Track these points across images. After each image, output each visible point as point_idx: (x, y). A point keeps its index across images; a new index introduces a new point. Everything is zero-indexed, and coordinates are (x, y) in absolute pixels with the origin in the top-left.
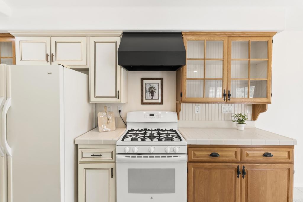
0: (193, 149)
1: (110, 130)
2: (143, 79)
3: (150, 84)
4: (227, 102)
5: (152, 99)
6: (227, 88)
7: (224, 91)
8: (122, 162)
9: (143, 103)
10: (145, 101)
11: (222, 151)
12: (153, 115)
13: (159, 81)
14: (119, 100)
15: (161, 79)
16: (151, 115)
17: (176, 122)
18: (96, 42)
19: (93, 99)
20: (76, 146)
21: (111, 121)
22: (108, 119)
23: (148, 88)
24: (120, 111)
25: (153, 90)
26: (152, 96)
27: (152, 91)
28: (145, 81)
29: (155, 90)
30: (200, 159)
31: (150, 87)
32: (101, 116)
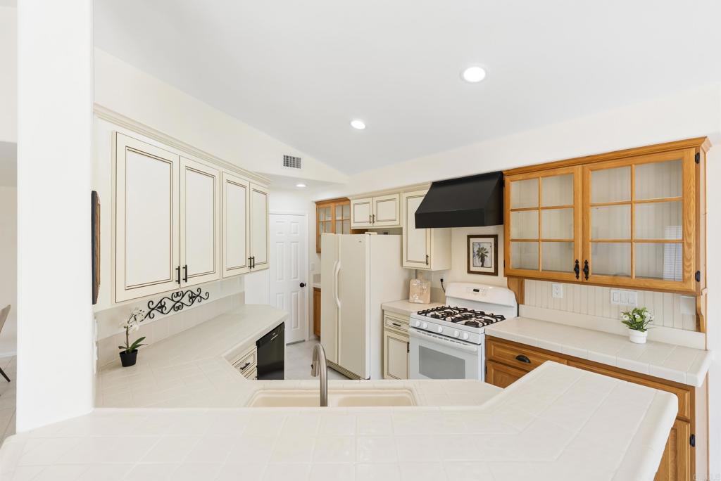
0: (493, 342)
1: (422, 302)
2: (469, 237)
3: (479, 244)
4: (582, 283)
5: (482, 266)
6: (583, 258)
7: (577, 262)
8: (414, 336)
9: (469, 272)
10: (472, 269)
11: (535, 356)
12: (478, 291)
13: (492, 240)
14: (428, 267)
15: (495, 237)
16: (475, 290)
17: (511, 307)
18: (407, 198)
19: (405, 264)
20: (383, 311)
21: (425, 292)
22: (422, 289)
23: (476, 249)
24: (442, 280)
25: (484, 252)
26: (483, 261)
27: (482, 254)
28: (472, 240)
29: (487, 252)
30: (502, 359)
31: (479, 249)
32: (415, 283)
